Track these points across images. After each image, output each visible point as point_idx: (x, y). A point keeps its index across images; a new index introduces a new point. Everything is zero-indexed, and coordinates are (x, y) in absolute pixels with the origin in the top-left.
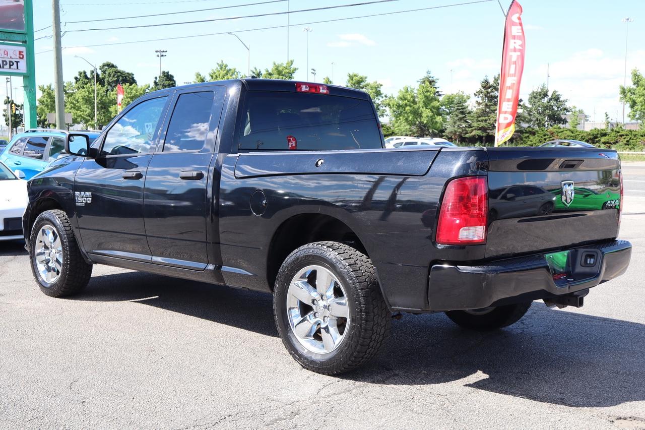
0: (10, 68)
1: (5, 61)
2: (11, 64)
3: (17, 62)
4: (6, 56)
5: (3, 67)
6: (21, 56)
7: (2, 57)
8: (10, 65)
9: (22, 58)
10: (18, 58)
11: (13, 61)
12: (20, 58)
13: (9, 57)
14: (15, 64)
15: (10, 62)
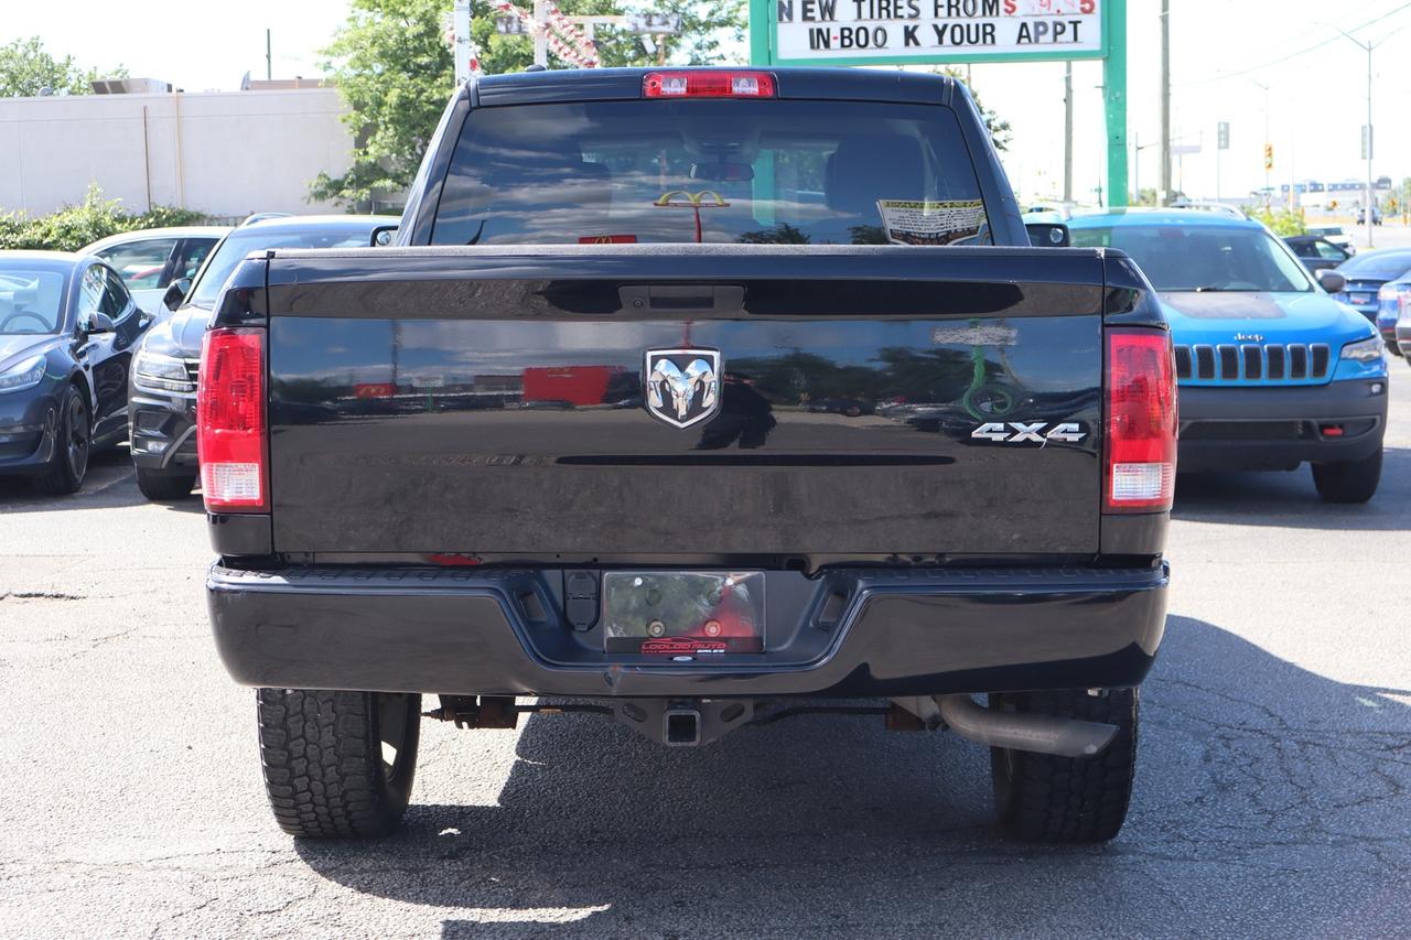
0: (1055, 40)
1: (1044, 24)
2: (1059, 29)
3: (1075, 24)
4: (1044, 10)
5: (1037, 41)
6: (1087, 6)
7: (1036, 12)
8: (1056, 34)
9: (1089, 12)
10: (1079, 11)
11: (1065, 19)
12: (1084, 11)
13: (1053, 11)
14: (1070, 28)
15: (1056, 24)
